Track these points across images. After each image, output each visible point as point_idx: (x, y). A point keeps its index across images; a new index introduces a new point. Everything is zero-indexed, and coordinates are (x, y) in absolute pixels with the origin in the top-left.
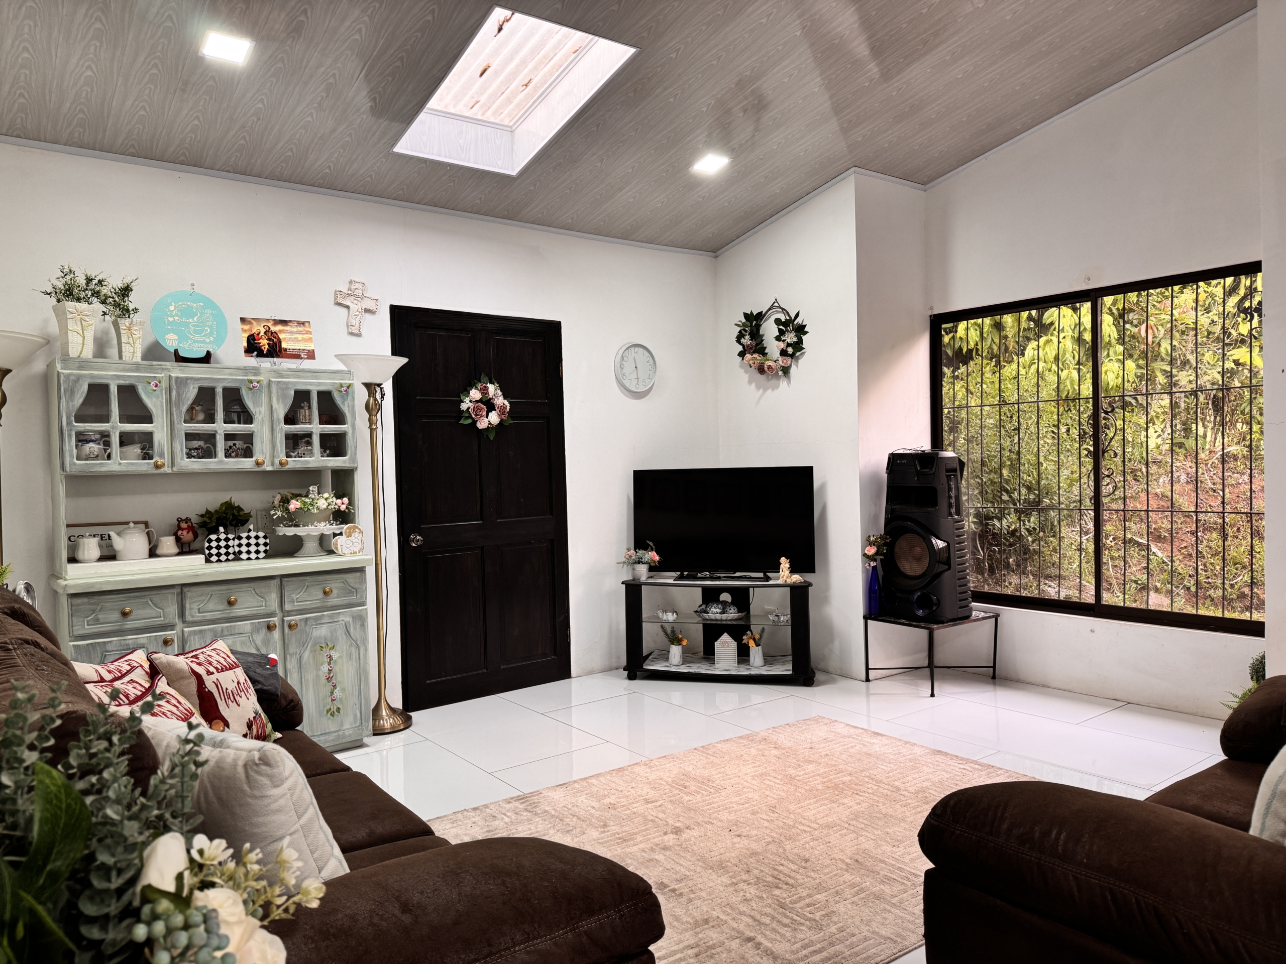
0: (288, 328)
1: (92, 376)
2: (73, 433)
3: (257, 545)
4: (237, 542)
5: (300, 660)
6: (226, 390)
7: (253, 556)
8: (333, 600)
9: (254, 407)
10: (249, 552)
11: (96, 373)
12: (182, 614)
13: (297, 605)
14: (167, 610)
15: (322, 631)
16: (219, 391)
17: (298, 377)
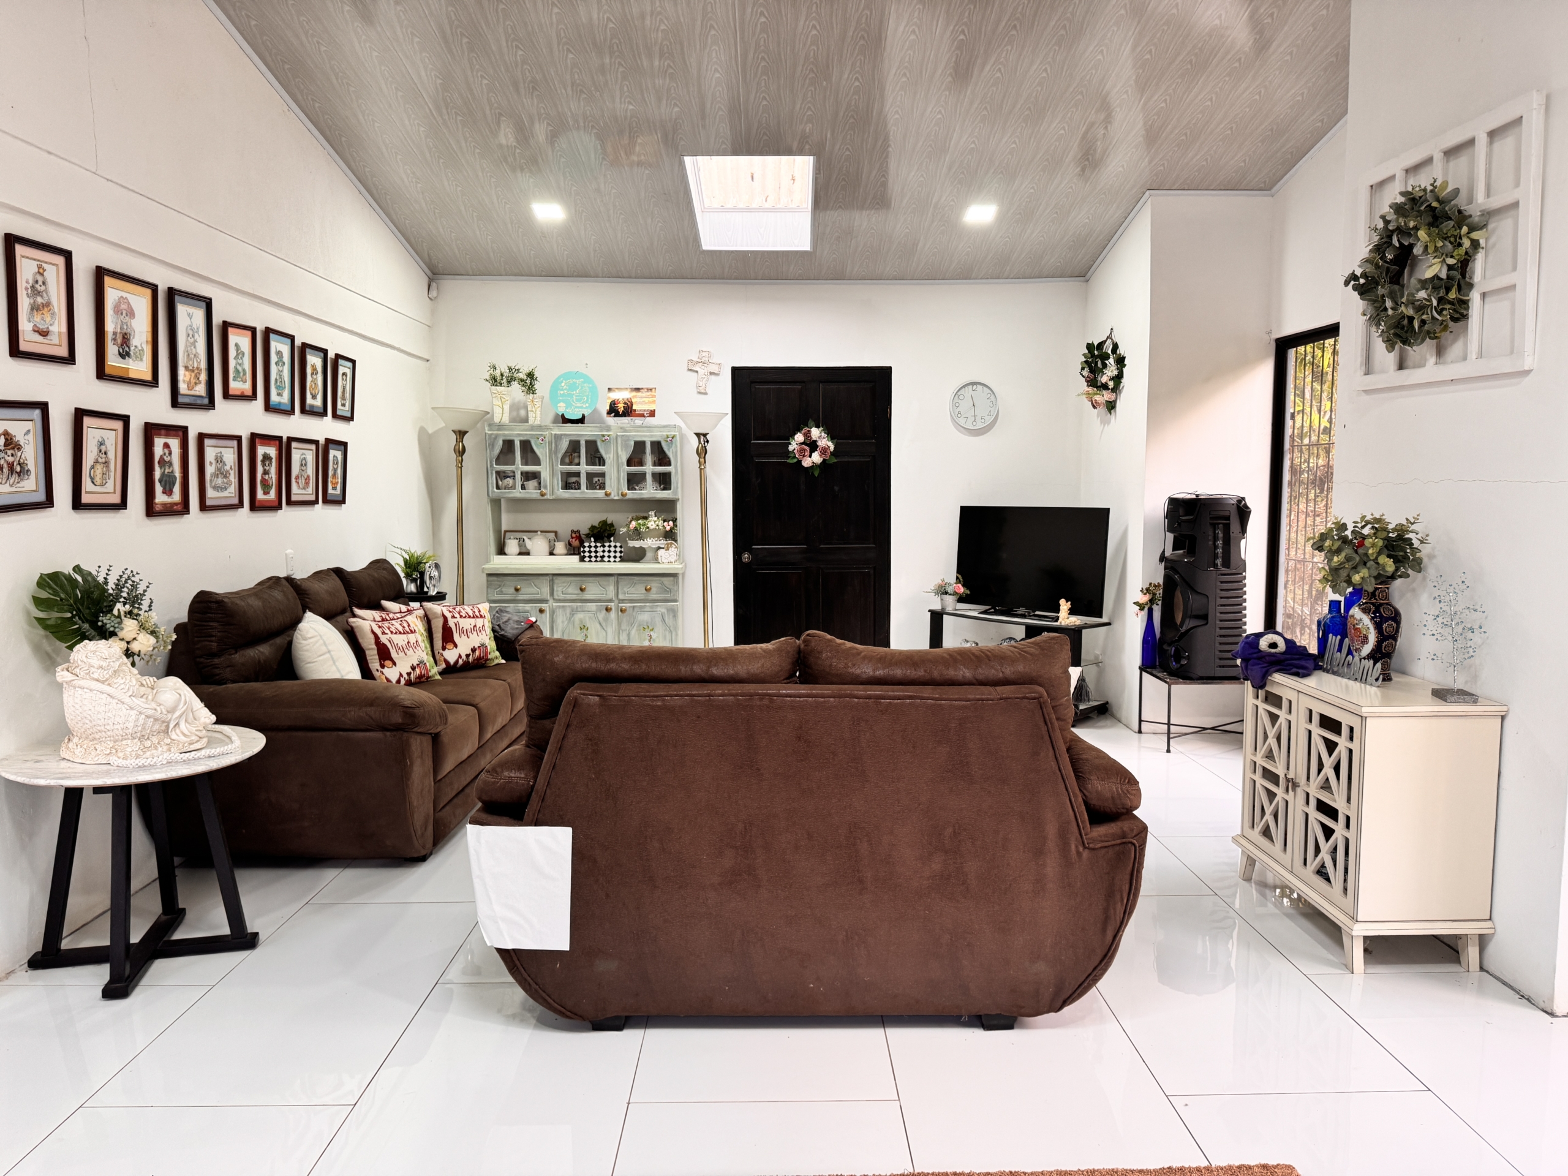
0: (639, 394)
1: (504, 435)
2: (494, 472)
3: (615, 552)
4: (602, 549)
5: (629, 635)
6: (587, 442)
7: (612, 559)
8: (653, 595)
9: (606, 454)
10: (609, 557)
11: (506, 432)
12: (552, 594)
13: (627, 597)
14: (543, 590)
15: (644, 617)
16: (583, 443)
17: (638, 431)
